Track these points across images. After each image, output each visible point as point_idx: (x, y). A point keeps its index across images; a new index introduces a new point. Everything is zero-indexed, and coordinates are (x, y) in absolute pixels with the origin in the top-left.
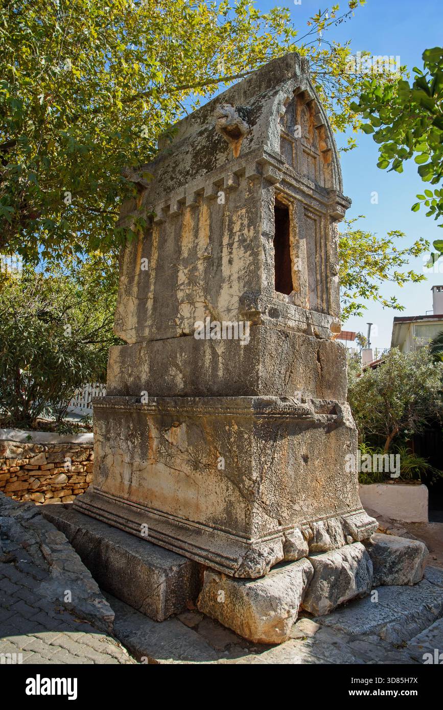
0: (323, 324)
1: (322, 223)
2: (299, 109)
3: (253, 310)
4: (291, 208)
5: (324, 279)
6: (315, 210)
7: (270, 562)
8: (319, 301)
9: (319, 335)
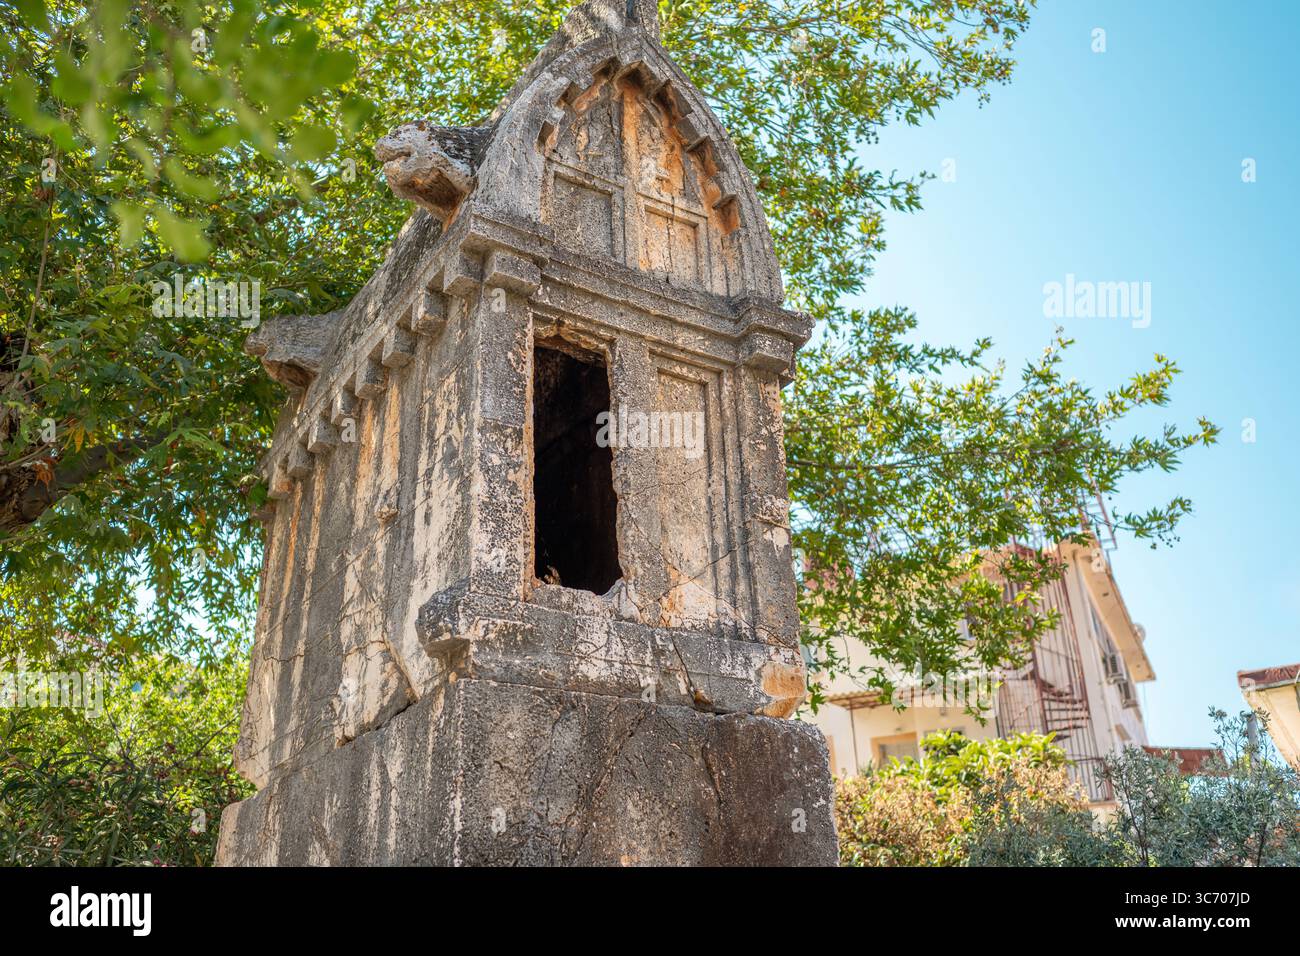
0: (725, 668)
1: (726, 390)
2: (632, 112)
3: (447, 636)
4: (610, 357)
5: (737, 539)
6: (694, 353)
8: (726, 606)
9: (708, 703)
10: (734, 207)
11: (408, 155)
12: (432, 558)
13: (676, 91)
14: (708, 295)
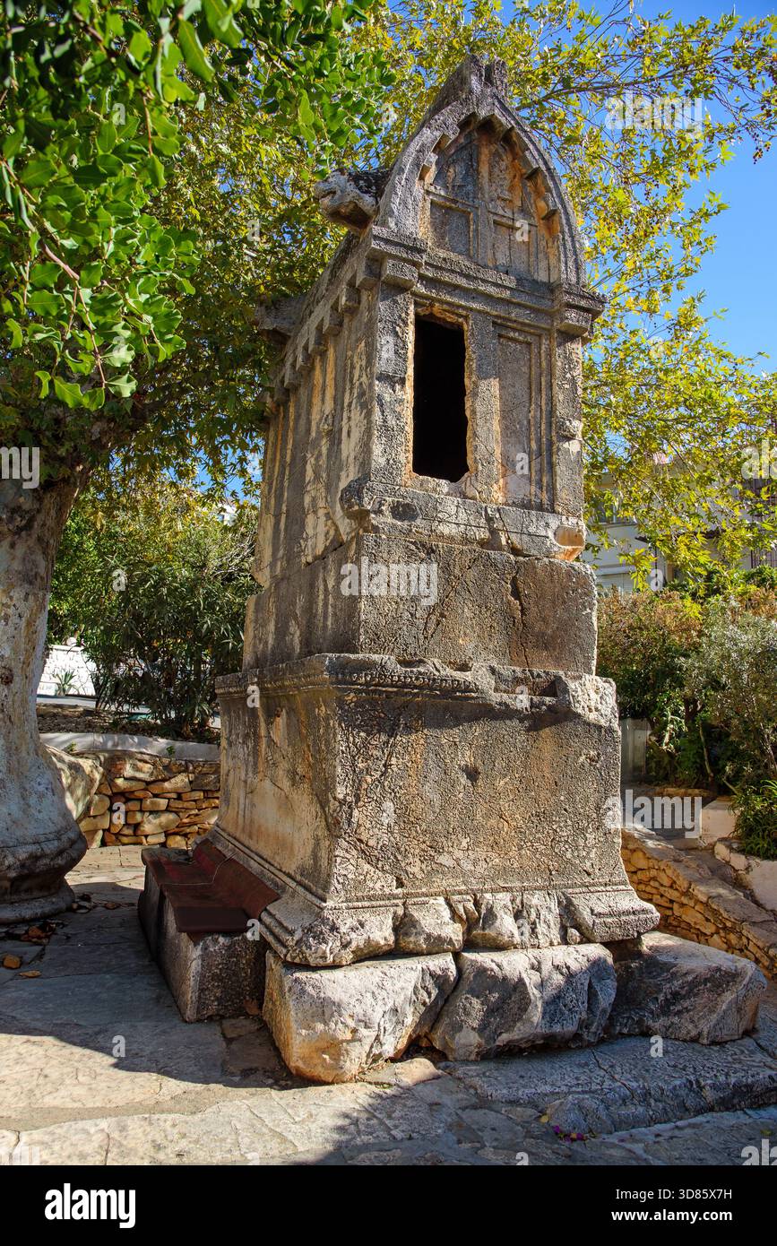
0: (532, 529)
1: (543, 347)
2: (485, 154)
3: (356, 508)
4: (465, 327)
5: (544, 447)
6: (523, 324)
7: (350, 943)
8: (533, 489)
9: (519, 550)
10: (556, 218)
11: (334, 193)
12: (351, 459)
13: (518, 135)
14: (535, 282)
